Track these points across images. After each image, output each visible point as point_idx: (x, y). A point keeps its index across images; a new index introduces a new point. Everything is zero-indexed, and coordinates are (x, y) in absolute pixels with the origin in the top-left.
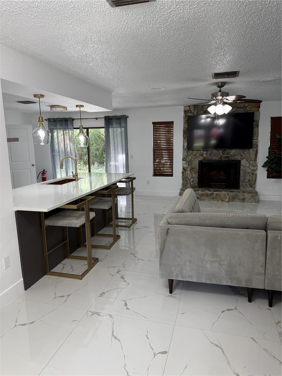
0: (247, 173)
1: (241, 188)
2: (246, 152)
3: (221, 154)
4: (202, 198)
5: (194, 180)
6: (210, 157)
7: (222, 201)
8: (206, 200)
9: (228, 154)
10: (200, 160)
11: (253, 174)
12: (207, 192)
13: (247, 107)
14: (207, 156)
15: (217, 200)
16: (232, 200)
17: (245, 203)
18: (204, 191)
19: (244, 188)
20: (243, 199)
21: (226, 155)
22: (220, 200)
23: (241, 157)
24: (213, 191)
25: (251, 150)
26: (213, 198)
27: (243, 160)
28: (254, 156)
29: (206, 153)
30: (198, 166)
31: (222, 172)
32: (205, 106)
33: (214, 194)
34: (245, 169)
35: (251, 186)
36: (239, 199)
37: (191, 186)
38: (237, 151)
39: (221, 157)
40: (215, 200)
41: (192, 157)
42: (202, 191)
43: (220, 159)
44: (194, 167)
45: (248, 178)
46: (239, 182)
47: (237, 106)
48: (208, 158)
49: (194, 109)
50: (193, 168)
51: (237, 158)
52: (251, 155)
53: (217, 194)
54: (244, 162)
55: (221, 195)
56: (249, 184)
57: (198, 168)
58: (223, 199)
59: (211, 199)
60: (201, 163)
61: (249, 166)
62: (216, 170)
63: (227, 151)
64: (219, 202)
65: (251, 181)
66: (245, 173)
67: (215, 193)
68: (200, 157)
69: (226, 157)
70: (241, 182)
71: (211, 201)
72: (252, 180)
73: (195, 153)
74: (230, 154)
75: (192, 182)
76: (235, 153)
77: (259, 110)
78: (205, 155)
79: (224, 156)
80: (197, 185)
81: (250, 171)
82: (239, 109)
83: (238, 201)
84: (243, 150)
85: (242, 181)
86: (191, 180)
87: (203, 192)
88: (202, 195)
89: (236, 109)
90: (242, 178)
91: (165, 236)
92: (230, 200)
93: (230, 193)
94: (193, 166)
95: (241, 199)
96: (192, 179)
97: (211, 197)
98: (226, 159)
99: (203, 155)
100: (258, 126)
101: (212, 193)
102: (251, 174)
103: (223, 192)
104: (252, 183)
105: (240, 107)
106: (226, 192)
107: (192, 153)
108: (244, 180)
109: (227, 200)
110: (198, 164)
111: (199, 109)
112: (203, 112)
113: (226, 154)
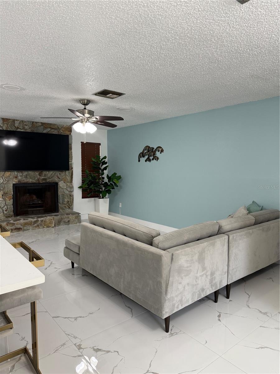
0: (65, 194)
1: (61, 210)
2: (63, 174)
3: (38, 176)
4: (25, 228)
5: (8, 208)
6: (26, 179)
7: (48, 227)
8: (29, 229)
9: (45, 175)
10: (14, 183)
11: (70, 196)
12: (30, 220)
13: (61, 129)
14: (22, 178)
15: (42, 227)
16: (58, 224)
17: (70, 225)
18: (28, 219)
19: (63, 210)
20: (69, 221)
21: (43, 178)
22: (45, 227)
23: (58, 179)
24: (37, 218)
25: (67, 172)
26: (38, 226)
27: (60, 182)
28: (70, 178)
29: (21, 174)
30: (12, 191)
31: (34, 196)
32: (17, 122)
33: (39, 221)
34: (63, 191)
35: (69, 207)
36: (65, 222)
37: (4, 216)
38: (54, 173)
39: (38, 180)
40: (41, 228)
41: (4, 180)
42: (24, 219)
43: (37, 181)
44: (8, 191)
45: (66, 200)
46: (58, 205)
47: (51, 127)
48: (23, 181)
49: (3, 122)
50: (7, 194)
51: (55, 180)
52: (67, 177)
53: (42, 221)
54: (61, 184)
55: (47, 220)
56: (68, 206)
57: (12, 193)
58: (49, 225)
59: (36, 227)
60: (15, 187)
61: (67, 188)
62: (28, 194)
63: (44, 173)
64: (44, 228)
65: (69, 202)
66: (64, 195)
67: (39, 219)
68: (14, 180)
69: (43, 179)
70: (59, 205)
71: (36, 229)
72: (71, 202)
73: (8, 175)
74: (47, 176)
75: (6, 211)
76: (52, 175)
77: (71, 134)
78: (20, 178)
79: (42, 178)
80: (12, 213)
81: (68, 192)
82: (53, 130)
83: (64, 224)
84: (60, 172)
85: (61, 203)
86: (4, 209)
87: (26, 221)
88: (26, 224)
89: (50, 129)
90: (60, 200)
91: (170, 264)
92: (56, 225)
93: (55, 217)
94: (6, 190)
95: (67, 221)
96: (6, 207)
97: (35, 225)
98: (44, 182)
99: (18, 177)
100: (72, 149)
101: (36, 220)
102: (69, 196)
103: (48, 217)
104: (70, 204)
105: (54, 128)
106: (51, 217)
107: (3, 175)
108: (63, 202)
109: (53, 225)
110: (12, 188)
111: (10, 124)
112: (14, 127)
113: (43, 176)
